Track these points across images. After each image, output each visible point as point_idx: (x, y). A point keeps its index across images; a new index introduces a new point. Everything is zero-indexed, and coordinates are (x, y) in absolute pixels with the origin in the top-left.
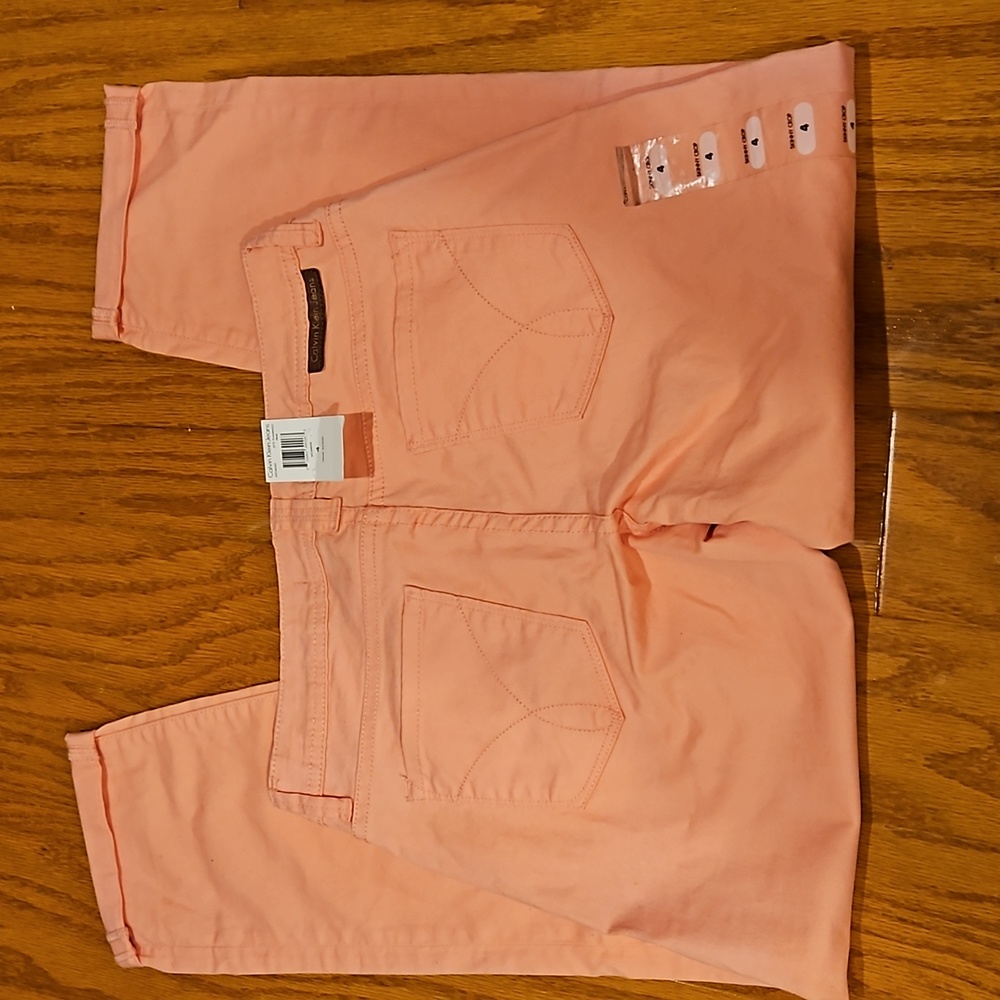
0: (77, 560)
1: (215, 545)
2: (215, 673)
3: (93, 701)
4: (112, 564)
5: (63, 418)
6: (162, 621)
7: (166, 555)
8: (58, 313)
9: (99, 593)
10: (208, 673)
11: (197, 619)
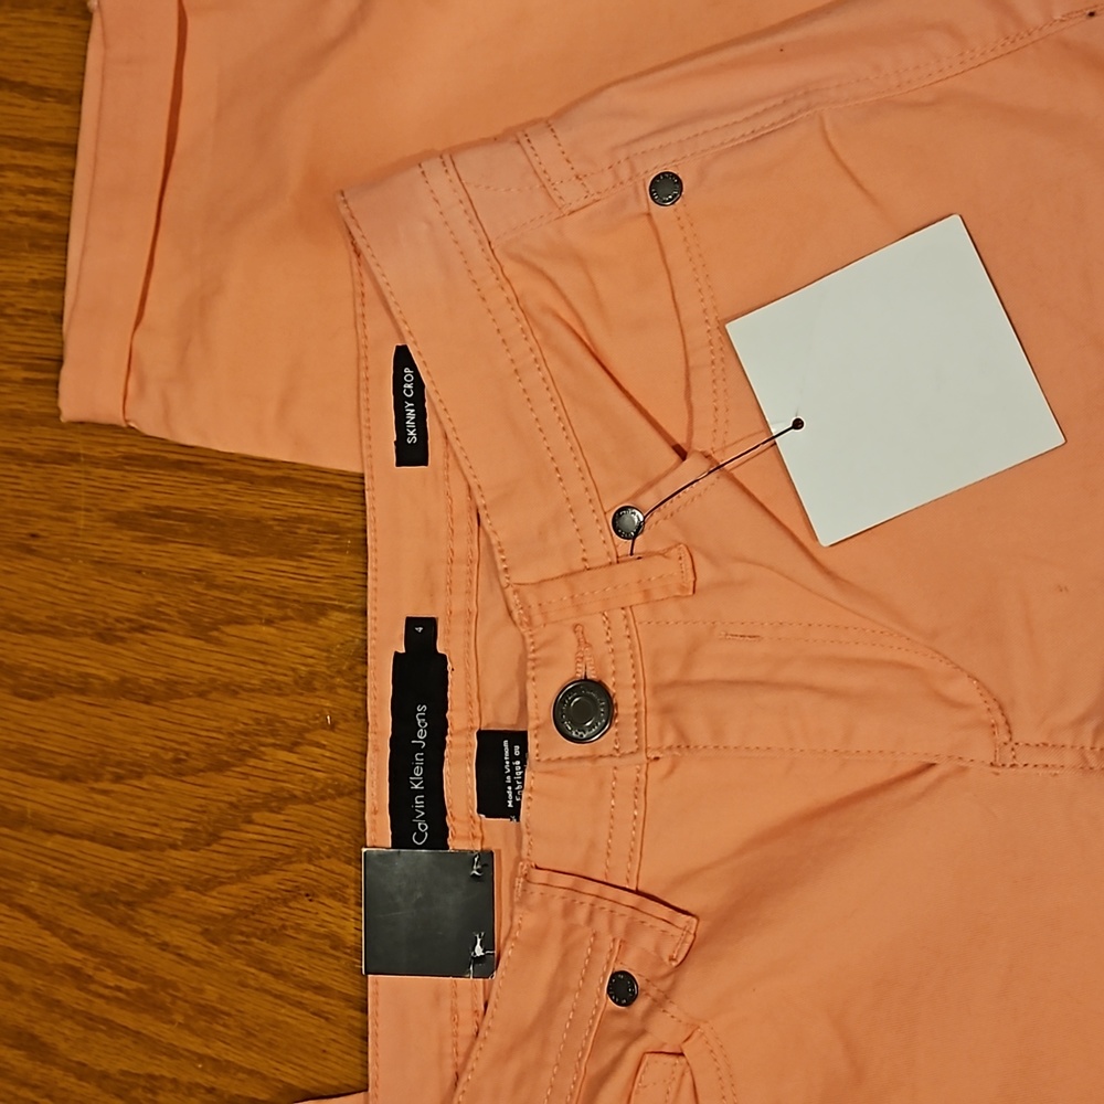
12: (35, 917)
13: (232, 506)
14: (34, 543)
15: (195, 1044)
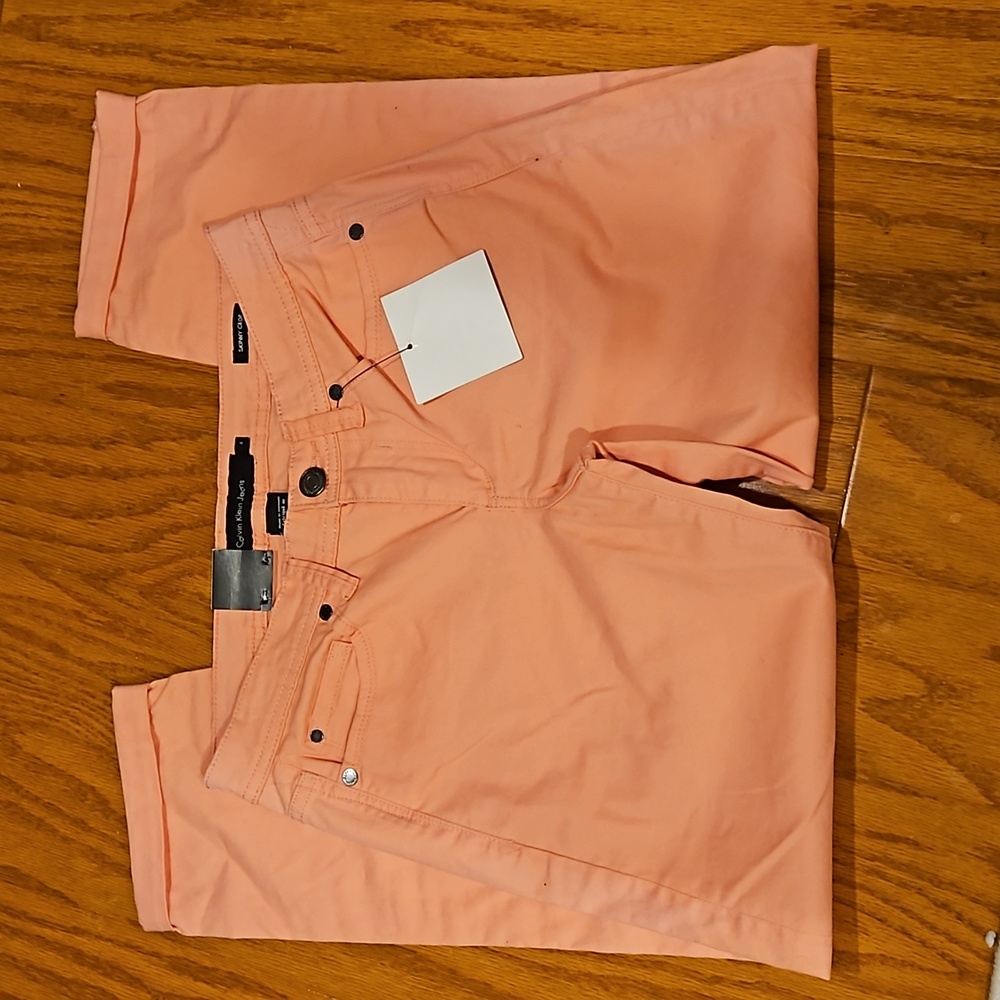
0: (51, 440)
1: (192, 438)
2: (177, 564)
3: (48, 580)
4: (86, 448)
5: (56, 299)
6: (129, 508)
7: (143, 443)
8: (63, 195)
9: (69, 475)
10: (169, 563)
11: (165, 509)
12: (59, 586)
13: (157, 382)
14: (62, 399)
15: (135, 648)
